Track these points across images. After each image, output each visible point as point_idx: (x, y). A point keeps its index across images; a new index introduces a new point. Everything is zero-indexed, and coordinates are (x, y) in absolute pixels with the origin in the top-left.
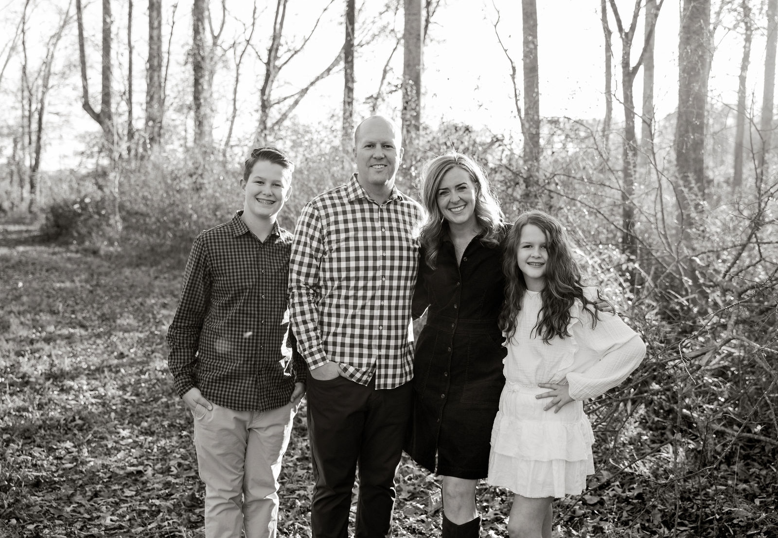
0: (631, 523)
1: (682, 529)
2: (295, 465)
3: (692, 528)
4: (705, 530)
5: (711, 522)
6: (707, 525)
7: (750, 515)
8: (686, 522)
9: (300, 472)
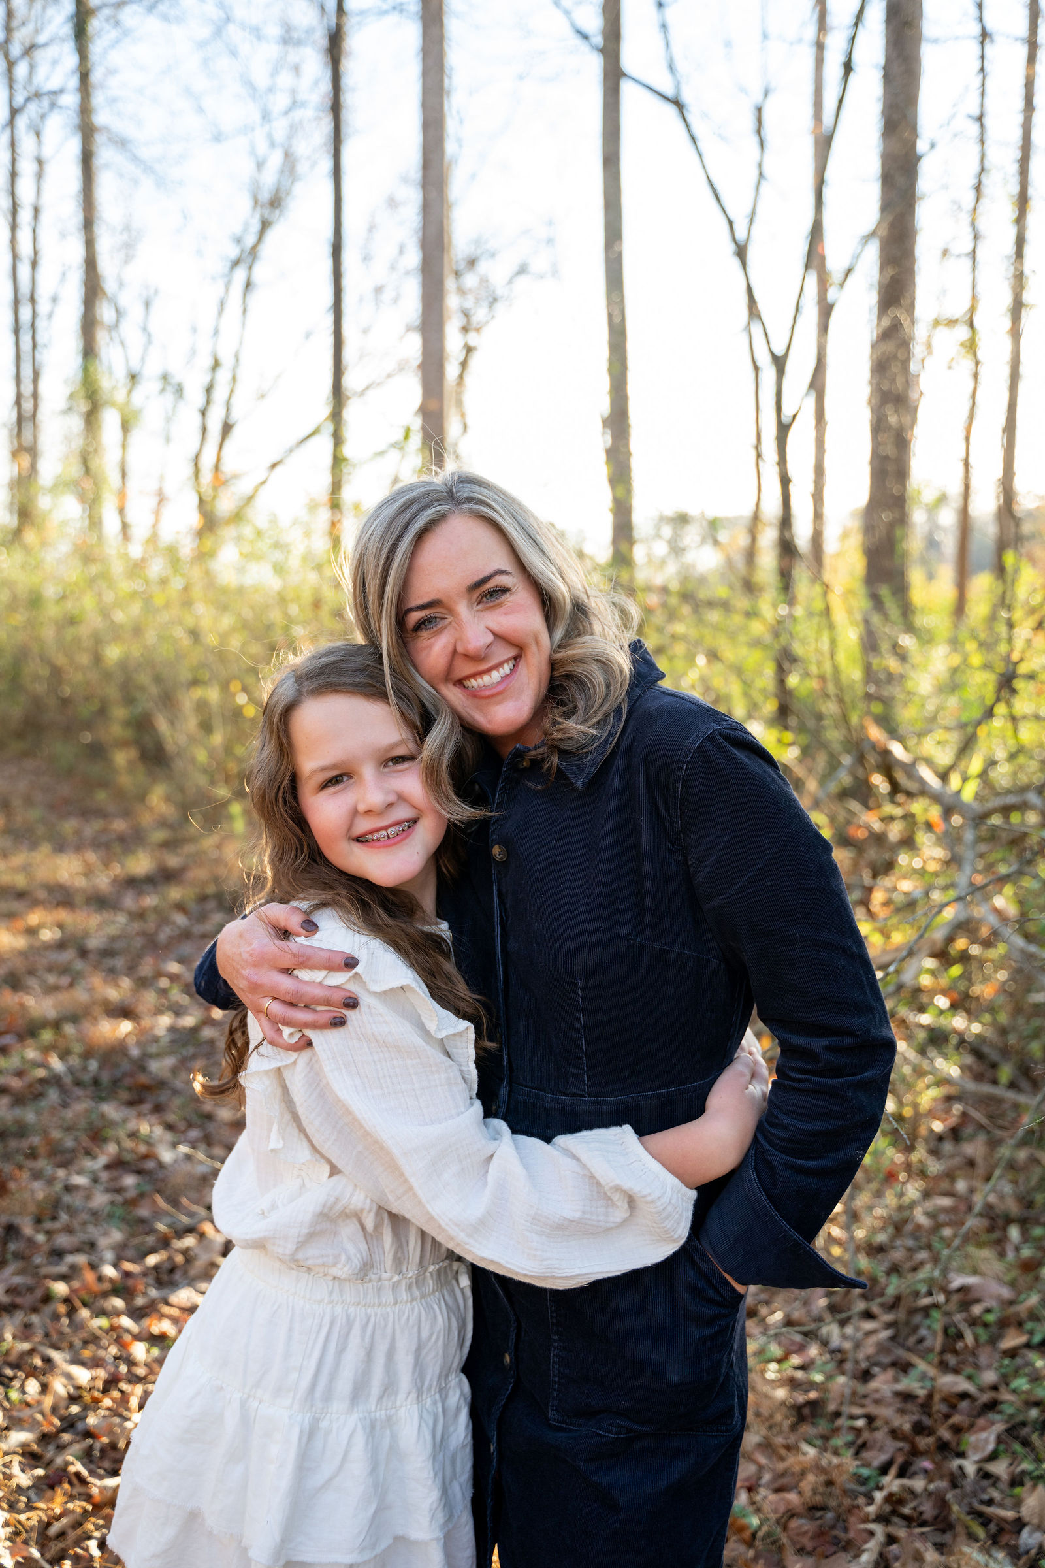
0: (763, 1311)
1: (869, 1325)
2: (95, 1180)
3: (889, 1325)
4: (915, 1329)
5: (926, 1311)
6: (917, 1319)
7: (1006, 1293)
8: (875, 1309)
9: (100, 1200)
